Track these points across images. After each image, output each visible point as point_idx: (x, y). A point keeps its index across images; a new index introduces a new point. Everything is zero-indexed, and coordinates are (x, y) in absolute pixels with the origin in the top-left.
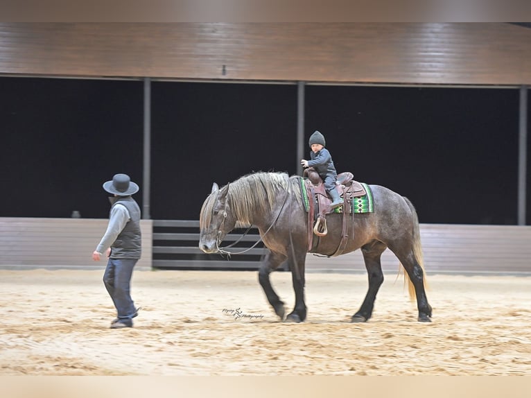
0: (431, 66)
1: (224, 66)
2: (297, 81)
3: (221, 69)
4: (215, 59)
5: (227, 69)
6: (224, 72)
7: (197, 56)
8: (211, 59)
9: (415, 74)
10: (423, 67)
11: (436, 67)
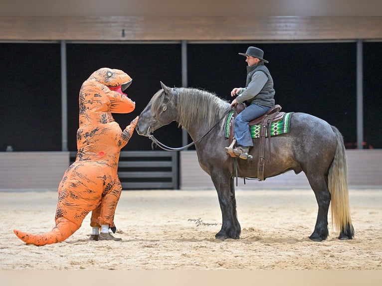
0: (286, 26)
1: (123, 30)
2: (181, 41)
3: (121, 32)
4: (116, 24)
5: (126, 32)
6: (123, 35)
7: (102, 23)
8: (113, 24)
9: (274, 33)
10: (280, 26)
11: (290, 26)
